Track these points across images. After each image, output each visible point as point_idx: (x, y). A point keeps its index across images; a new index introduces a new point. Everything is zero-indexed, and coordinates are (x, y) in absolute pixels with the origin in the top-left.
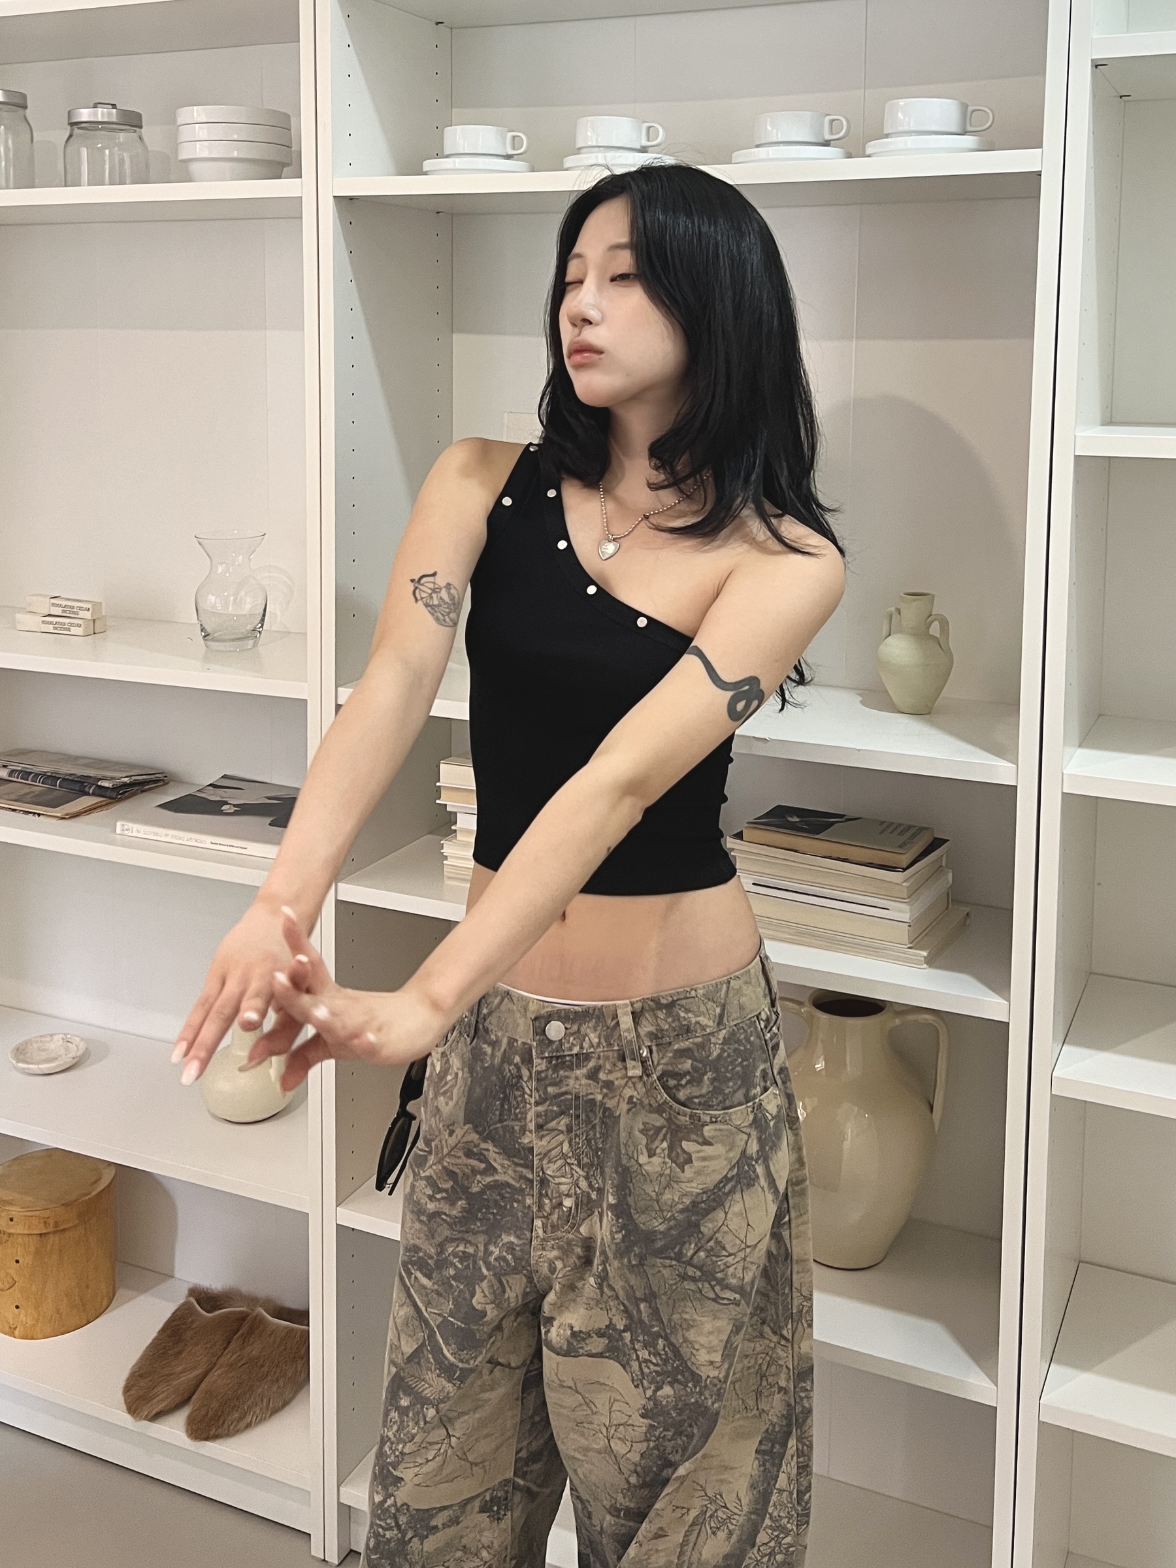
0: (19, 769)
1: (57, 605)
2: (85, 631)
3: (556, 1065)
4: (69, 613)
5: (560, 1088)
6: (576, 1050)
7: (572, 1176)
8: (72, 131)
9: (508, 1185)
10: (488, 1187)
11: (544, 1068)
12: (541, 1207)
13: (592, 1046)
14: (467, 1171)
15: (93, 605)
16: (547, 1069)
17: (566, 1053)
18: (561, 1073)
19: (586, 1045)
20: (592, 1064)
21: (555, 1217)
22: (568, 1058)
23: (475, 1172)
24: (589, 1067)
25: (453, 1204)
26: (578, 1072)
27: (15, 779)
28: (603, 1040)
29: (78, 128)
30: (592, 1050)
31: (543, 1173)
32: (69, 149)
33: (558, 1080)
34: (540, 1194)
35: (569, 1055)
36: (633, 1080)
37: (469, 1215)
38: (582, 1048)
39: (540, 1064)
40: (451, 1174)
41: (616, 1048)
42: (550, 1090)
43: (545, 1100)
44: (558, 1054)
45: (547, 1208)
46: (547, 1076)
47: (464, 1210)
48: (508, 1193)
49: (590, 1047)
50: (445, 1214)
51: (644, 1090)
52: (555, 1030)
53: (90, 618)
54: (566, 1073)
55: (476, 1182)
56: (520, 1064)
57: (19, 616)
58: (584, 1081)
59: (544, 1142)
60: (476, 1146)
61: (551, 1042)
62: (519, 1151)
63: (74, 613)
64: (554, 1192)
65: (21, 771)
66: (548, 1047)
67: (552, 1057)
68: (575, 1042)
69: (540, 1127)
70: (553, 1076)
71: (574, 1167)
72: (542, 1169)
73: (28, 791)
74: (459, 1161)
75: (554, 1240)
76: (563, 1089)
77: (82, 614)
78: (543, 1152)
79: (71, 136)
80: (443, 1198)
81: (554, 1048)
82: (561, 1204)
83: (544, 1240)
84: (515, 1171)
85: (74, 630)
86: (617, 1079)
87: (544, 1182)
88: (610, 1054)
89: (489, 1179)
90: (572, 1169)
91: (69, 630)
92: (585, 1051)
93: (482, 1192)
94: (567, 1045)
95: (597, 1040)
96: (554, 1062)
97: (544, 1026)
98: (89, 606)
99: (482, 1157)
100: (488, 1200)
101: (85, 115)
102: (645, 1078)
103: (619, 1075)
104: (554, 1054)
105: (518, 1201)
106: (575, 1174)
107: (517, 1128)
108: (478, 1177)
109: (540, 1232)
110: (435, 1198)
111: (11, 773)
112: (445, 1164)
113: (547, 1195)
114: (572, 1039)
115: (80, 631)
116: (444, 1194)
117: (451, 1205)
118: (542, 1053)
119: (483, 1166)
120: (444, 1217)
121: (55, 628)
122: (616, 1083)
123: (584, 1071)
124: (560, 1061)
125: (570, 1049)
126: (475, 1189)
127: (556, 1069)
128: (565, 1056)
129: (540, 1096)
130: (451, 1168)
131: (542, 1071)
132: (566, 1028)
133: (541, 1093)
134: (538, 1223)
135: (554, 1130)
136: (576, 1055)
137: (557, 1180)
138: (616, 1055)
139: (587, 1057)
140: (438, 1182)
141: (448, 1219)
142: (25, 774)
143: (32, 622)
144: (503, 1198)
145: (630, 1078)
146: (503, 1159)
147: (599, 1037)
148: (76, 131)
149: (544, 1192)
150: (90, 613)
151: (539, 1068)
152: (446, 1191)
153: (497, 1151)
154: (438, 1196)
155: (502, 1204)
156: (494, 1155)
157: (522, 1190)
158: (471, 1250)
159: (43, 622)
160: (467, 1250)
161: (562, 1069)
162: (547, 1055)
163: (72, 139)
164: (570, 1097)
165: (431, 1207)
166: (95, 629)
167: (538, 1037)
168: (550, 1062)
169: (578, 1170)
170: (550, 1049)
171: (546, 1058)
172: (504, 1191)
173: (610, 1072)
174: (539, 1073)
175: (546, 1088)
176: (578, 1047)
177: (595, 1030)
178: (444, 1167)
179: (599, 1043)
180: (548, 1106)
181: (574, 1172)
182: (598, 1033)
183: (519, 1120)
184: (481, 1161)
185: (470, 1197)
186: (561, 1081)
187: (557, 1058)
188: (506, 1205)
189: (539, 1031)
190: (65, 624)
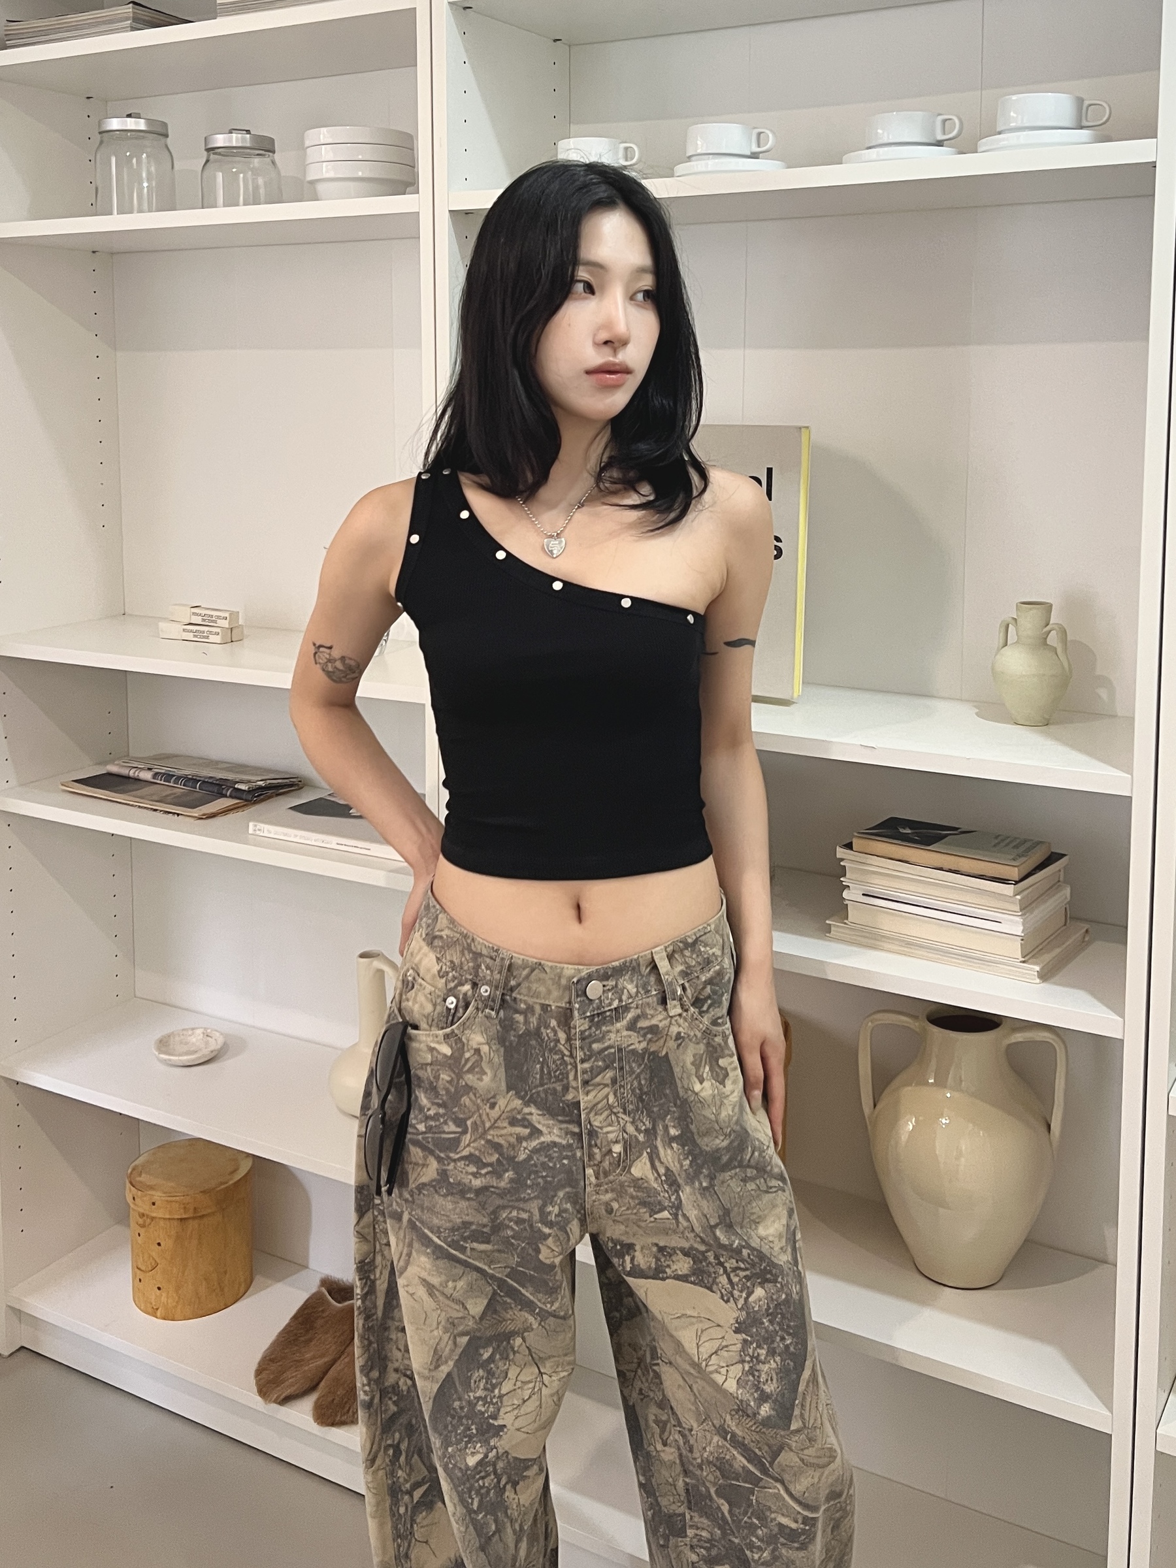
0: (163, 771)
1: (197, 614)
2: (222, 638)
3: (598, 1022)
4: (209, 622)
5: (604, 1043)
6: (615, 1004)
7: (619, 1122)
8: (209, 156)
9: (555, 1144)
10: (535, 1151)
11: (587, 1027)
12: (591, 1156)
13: (630, 996)
14: (513, 1140)
15: (230, 615)
16: (590, 1028)
17: (607, 1009)
18: (604, 1028)
19: (624, 997)
20: (630, 1016)
21: (606, 1164)
22: (608, 1014)
23: (520, 1139)
24: (628, 1018)
25: (500, 1176)
26: (618, 1025)
27: (159, 782)
28: (640, 990)
29: (214, 154)
30: (630, 1001)
31: (591, 1125)
32: (205, 173)
33: (601, 1036)
34: (590, 1146)
35: (609, 1010)
36: (675, 1018)
37: (518, 1184)
38: (621, 1000)
39: (583, 1024)
40: (497, 1147)
41: (654, 993)
42: (595, 1046)
43: (590, 1057)
44: (599, 1011)
45: (598, 1157)
46: (590, 1035)
47: (511, 1181)
48: (555, 1152)
49: (629, 998)
50: (493, 1187)
51: (687, 1024)
52: (595, 989)
53: (227, 626)
54: (608, 1028)
55: (522, 1149)
56: (556, 1028)
57: (162, 625)
58: (625, 1033)
59: (591, 1096)
60: (519, 1113)
61: (591, 1001)
62: (564, 1108)
63: (212, 621)
64: (604, 1141)
65: (164, 774)
66: (589, 1006)
67: (594, 1015)
68: (613, 997)
69: (586, 1083)
70: (597, 1033)
71: (620, 1115)
72: (590, 1122)
73: (170, 792)
74: (504, 1132)
75: (607, 1184)
76: (606, 1044)
77: (221, 623)
78: (590, 1106)
79: (207, 161)
80: (487, 1173)
81: (595, 1005)
82: (610, 1151)
83: (597, 1185)
84: (561, 1129)
85: (213, 638)
86: (661, 1021)
87: (592, 1133)
88: (650, 1000)
89: (534, 1143)
90: (618, 1117)
91: (207, 637)
92: (624, 1003)
93: (530, 1158)
94: (607, 1002)
95: (635, 990)
96: (596, 1019)
97: (584, 986)
98: (227, 615)
99: (526, 1123)
100: (535, 1165)
101: (220, 140)
102: (684, 1014)
103: (660, 1017)
104: (596, 1012)
105: (566, 1157)
106: (621, 1121)
107: (559, 1088)
108: (524, 1144)
109: (593, 1179)
110: (480, 1174)
111: (155, 775)
112: (489, 1137)
113: (596, 1145)
114: (610, 994)
115: (217, 639)
116: (490, 1169)
117: (498, 1178)
118: (584, 1013)
119: (527, 1131)
120: (492, 1190)
121: (195, 636)
122: (661, 1025)
123: (625, 1022)
124: (601, 1018)
125: (610, 1004)
126: (522, 1157)
127: (598, 1026)
128: (606, 1012)
129: (585, 1054)
130: (496, 1140)
131: (585, 1031)
132: (604, 986)
133: (586, 1050)
134: (589, 1172)
135: (599, 1084)
136: (615, 1008)
137: (605, 1130)
138: (655, 999)
139: (627, 1008)
140: (482, 1157)
141: (497, 1191)
142: (168, 777)
143: (175, 630)
144: (551, 1159)
145: (672, 1017)
146: (547, 1119)
147: (637, 987)
148: (212, 157)
149: (593, 1142)
150: (227, 621)
151: (582, 1028)
152: (491, 1165)
153: (541, 1113)
154: (483, 1172)
155: (551, 1165)
156: (538, 1117)
157: (570, 1146)
158: (525, 1216)
159: (184, 630)
160: (520, 1216)
161: (604, 1024)
162: (588, 1014)
163: (208, 164)
164: (613, 1050)
165: (477, 1183)
166: (233, 636)
167: (579, 999)
168: (592, 1021)
169: (624, 1116)
170: (591, 1008)
171: (588, 1017)
172: (551, 1152)
173: (653, 1016)
174: (582, 1032)
175: (590, 1047)
176: (617, 1001)
177: (632, 982)
178: (488, 1141)
179: (638, 992)
180: (594, 1062)
181: (620, 1119)
182: (635, 983)
183: (562, 1080)
184: (525, 1127)
185: (517, 1166)
186: (603, 1037)
187: (598, 1014)
188: (555, 1165)
189: (580, 993)
190: (204, 632)
